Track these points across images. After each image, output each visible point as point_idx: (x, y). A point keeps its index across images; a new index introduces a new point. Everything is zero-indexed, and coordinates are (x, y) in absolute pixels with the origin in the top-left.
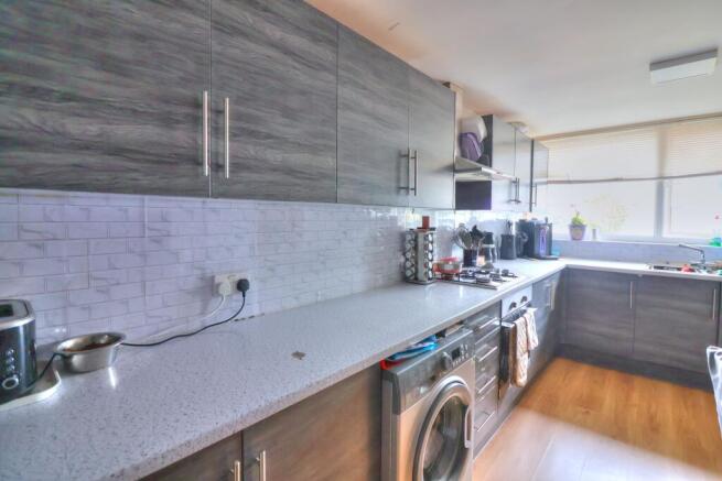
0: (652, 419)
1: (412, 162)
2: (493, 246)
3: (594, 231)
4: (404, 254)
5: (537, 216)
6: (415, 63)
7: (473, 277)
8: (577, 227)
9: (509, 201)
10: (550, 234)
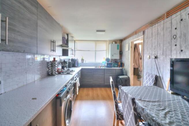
0: (97, 94)
1: (54, 43)
2: (67, 65)
3: (86, 61)
4: (48, 68)
5: (75, 58)
6: (54, 17)
7: (66, 72)
8: (82, 60)
9: (71, 54)
10: (78, 62)
